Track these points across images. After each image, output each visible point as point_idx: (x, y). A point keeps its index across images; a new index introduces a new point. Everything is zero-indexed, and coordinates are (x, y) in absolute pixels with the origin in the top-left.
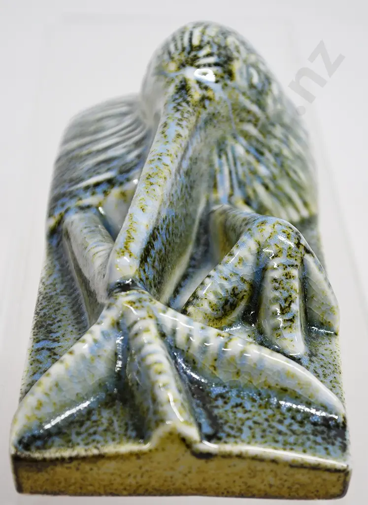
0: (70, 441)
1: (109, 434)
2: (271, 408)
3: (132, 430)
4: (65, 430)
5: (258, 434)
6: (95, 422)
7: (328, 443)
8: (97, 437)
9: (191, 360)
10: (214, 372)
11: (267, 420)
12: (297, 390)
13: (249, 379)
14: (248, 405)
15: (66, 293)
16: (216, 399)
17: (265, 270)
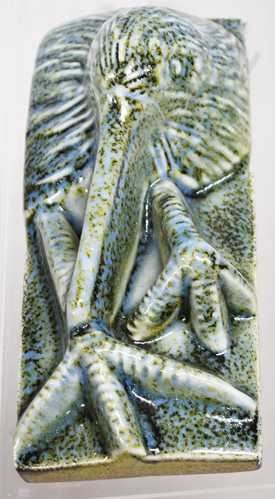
0: (55, 455)
1: (82, 448)
2: (199, 414)
3: (98, 446)
4: (51, 446)
5: (190, 440)
6: (72, 437)
7: (243, 439)
8: (74, 452)
9: (137, 381)
10: (155, 388)
11: (196, 426)
12: (218, 399)
13: (181, 393)
14: (182, 413)
15: (44, 296)
16: (158, 410)
17: (189, 288)
